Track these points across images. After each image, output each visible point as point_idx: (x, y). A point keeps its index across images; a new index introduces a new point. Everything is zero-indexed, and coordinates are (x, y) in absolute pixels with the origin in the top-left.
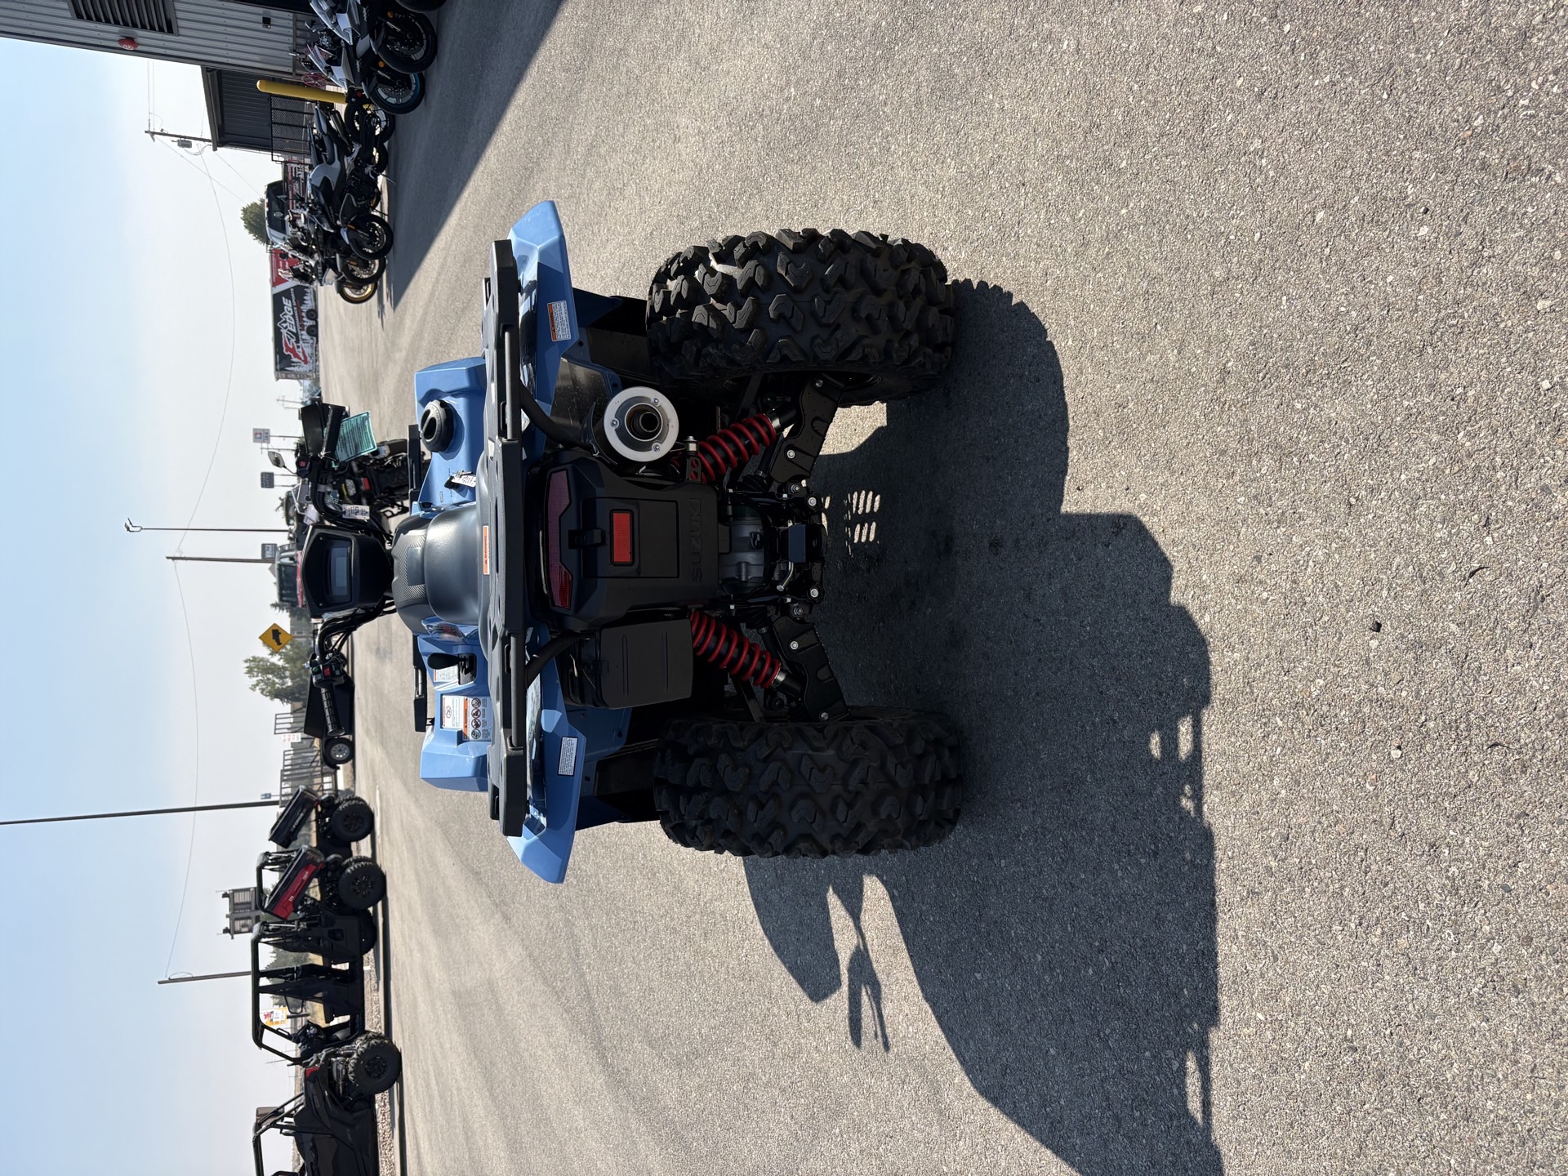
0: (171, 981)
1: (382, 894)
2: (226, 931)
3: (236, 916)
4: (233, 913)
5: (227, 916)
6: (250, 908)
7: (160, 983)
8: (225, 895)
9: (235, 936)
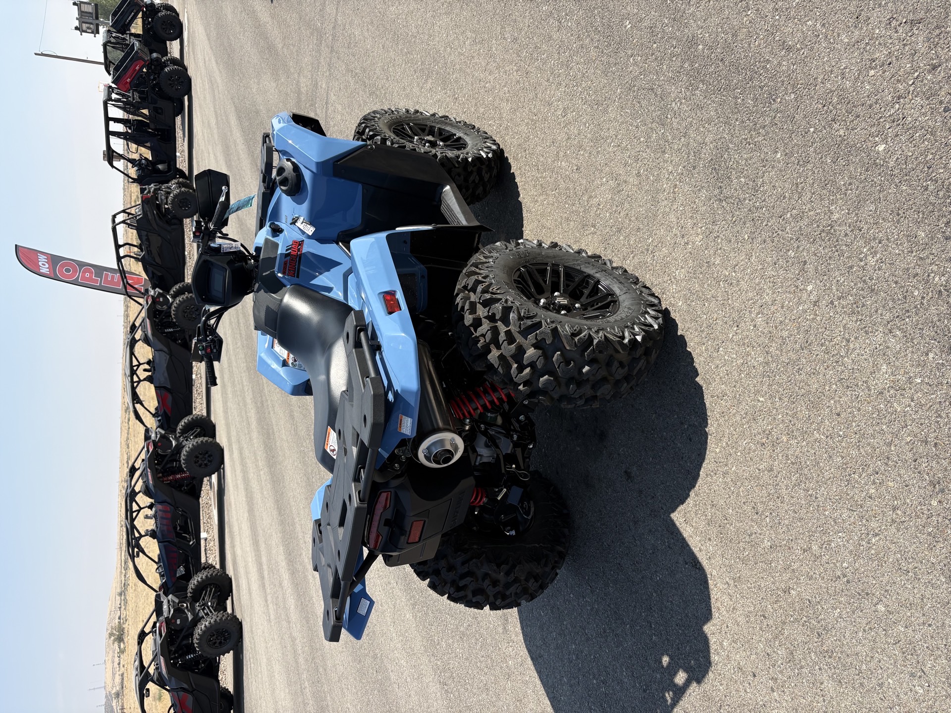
0: (42, 55)
1: (188, 91)
2: (77, 28)
3: (83, 20)
4: (81, 17)
5: (77, 19)
6: (92, 17)
7: (36, 54)
8: (75, 4)
9: (83, 33)
